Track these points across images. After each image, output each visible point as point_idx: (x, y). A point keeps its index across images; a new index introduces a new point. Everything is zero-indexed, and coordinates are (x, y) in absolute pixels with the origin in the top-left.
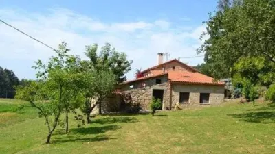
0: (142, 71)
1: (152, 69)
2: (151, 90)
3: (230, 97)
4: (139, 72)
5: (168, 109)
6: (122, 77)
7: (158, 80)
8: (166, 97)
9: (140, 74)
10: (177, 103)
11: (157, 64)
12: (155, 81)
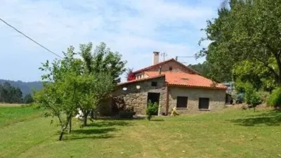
0: (134, 71)
1: (146, 70)
2: (146, 94)
3: (231, 102)
4: (131, 72)
5: (164, 114)
6: (116, 79)
7: (154, 82)
8: (162, 101)
9: (132, 75)
10: (175, 108)
11: (152, 64)
12: (150, 83)
